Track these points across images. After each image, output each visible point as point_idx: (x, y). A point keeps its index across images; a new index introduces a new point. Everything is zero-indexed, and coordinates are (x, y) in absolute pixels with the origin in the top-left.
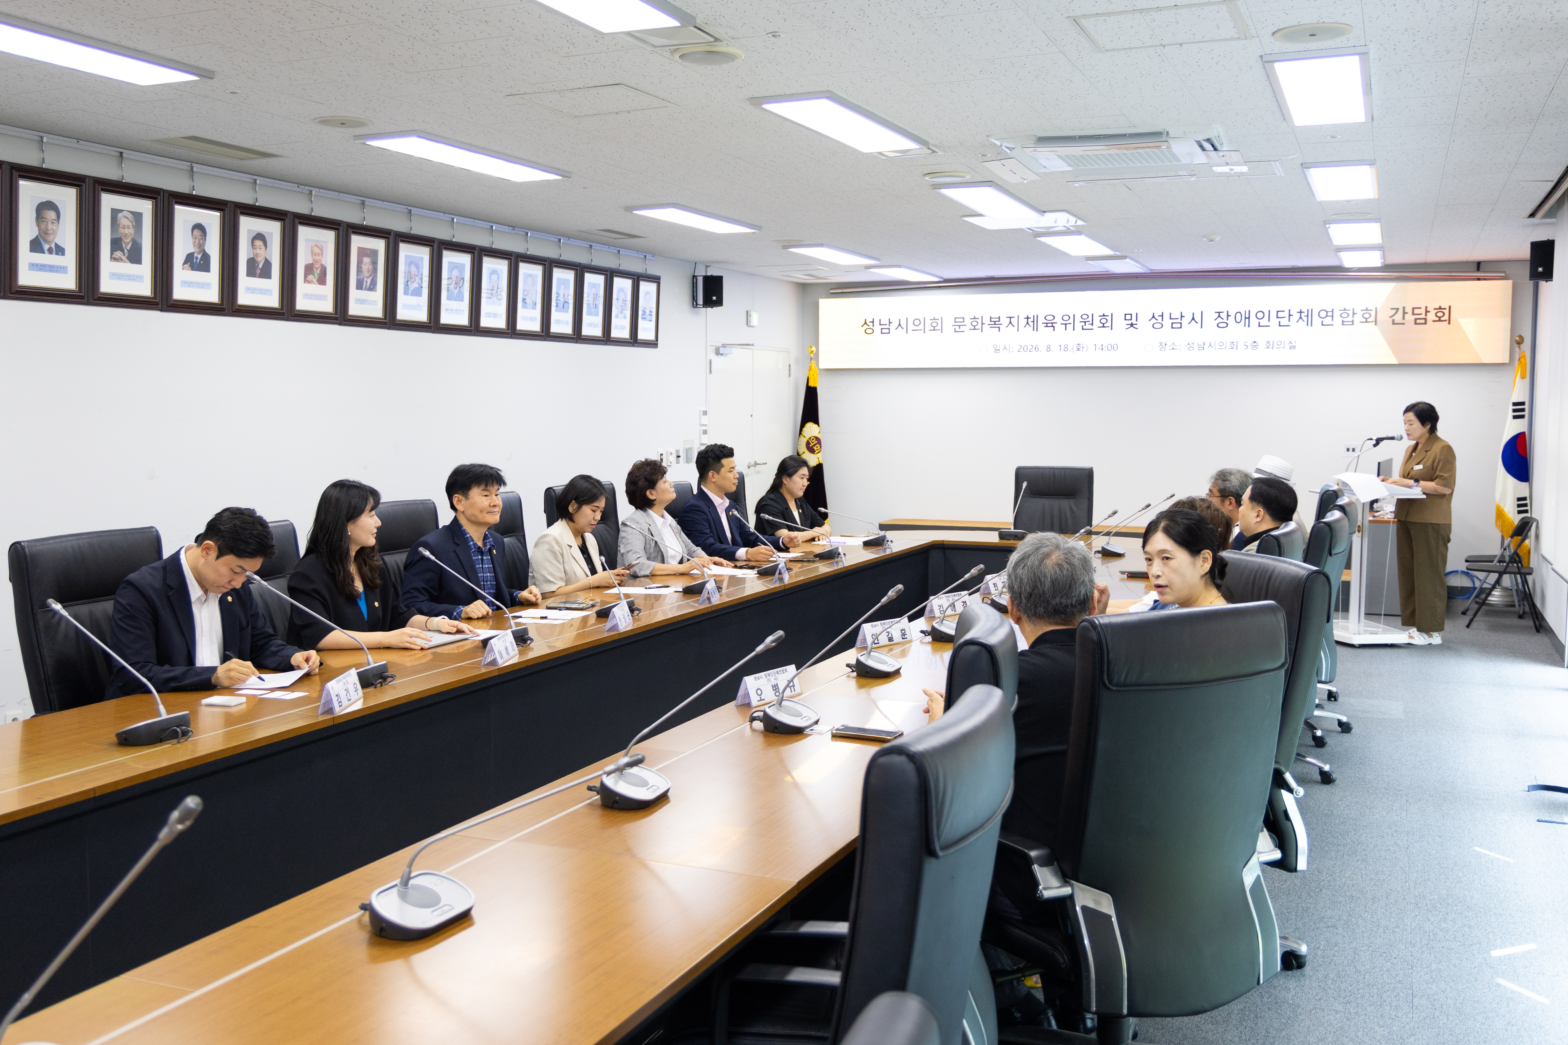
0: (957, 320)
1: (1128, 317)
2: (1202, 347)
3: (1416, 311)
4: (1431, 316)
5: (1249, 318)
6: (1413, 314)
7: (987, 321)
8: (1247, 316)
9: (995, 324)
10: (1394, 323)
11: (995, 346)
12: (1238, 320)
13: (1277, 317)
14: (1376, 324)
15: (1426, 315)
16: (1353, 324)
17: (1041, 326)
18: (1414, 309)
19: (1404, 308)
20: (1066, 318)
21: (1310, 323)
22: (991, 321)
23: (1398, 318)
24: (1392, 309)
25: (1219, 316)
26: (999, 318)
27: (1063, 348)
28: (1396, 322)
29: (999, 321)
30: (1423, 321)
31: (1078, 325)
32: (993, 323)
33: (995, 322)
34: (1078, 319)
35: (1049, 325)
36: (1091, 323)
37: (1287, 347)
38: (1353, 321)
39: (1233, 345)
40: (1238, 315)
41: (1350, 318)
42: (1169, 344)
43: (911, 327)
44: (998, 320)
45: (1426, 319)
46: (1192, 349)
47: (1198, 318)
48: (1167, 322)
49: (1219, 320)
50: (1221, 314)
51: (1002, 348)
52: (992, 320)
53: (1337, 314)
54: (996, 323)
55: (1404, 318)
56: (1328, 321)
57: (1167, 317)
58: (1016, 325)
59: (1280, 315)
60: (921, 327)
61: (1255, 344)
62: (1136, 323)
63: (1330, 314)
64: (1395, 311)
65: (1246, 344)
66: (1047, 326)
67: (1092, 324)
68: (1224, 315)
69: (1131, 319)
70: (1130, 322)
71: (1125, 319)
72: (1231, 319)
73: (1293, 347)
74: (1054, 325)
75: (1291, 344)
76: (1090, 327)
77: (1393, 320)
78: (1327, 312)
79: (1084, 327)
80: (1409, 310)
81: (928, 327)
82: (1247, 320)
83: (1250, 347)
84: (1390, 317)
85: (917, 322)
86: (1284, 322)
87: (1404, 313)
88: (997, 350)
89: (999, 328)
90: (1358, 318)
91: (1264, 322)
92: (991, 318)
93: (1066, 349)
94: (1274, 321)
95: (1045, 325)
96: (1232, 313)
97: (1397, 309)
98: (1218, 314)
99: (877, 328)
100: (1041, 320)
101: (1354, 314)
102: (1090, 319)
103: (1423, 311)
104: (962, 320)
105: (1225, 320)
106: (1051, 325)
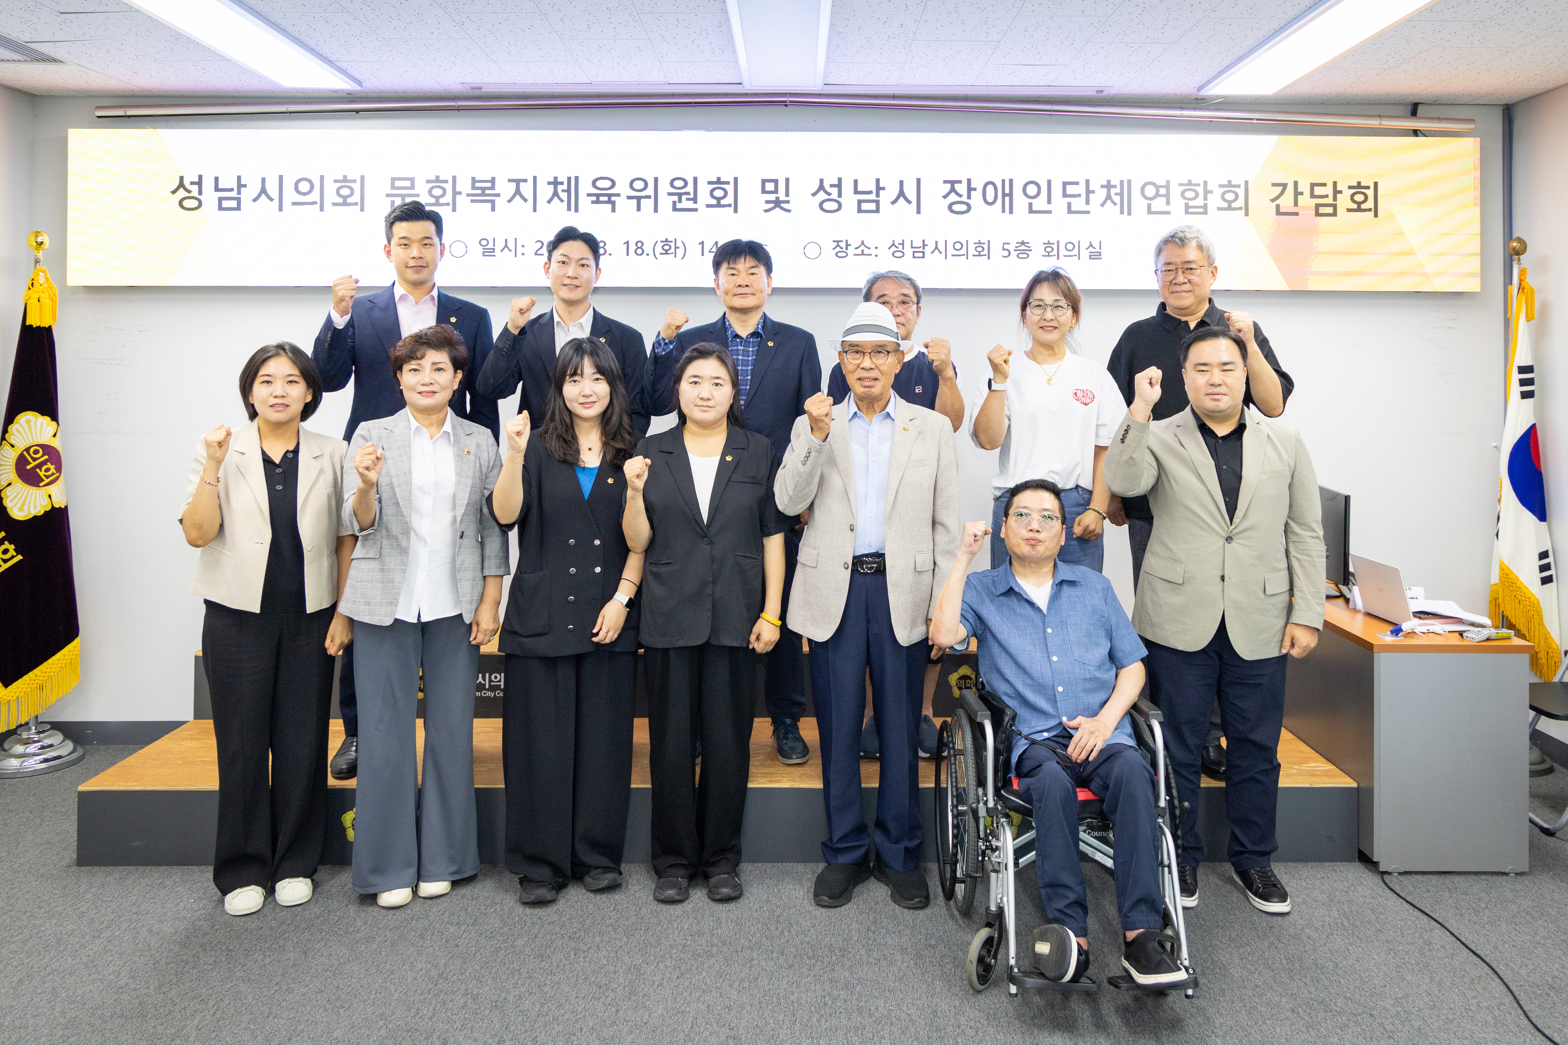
0: (398, 184)
1: (770, 187)
2: (920, 252)
3: (1318, 191)
4: (1344, 201)
5: (1011, 195)
6: (1313, 196)
7: (464, 186)
8: (1007, 191)
9: (483, 194)
10: (1278, 213)
11: (484, 243)
12: (990, 199)
13: (1065, 195)
14: (1247, 214)
15: (1335, 199)
16: (1205, 213)
17: (585, 201)
18: (1313, 185)
19: (1296, 183)
20: (639, 185)
21: (1126, 209)
22: (474, 187)
23: (1287, 202)
24: (1274, 185)
25: (953, 190)
26: (493, 180)
27: (632, 247)
28: (1282, 210)
29: (493, 188)
30: (1330, 210)
31: (666, 202)
32: (479, 192)
33: (483, 189)
34: (664, 188)
35: (602, 199)
36: (692, 196)
37: (1085, 254)
38: (1205, 207)
39: (982, 249)
40: (990, 188)
41: (1200, 202)
42: (854, 243)
43: (290, 195)
44: (489, 185)
45: (1335, 206)
46: (900, 254)
47: (911, 193)
48: (849, 199)
49: (953, 197)
50: (957, 186)
51: (500, 245)
52: (478, 185)
53: (1175, 191)
54: (487, 192)
55: (1296, 204)
56: (1159, 204)
57: (848, 188)
58: (529, 195)
59: (1070, 190)
60: (315, 196)
61: (1023, 247)
62: (787, 199)
63: (1163, 191)
64: (1280, 189)
65: (1006, 247)
66: (598, 202)
67: (695, 200)
68: (962, 188)
69: (776, 191)
70: (772, 197)
71: (764, 191)
72: (977, 195)
73: (1096, 256)
74: (613, 199)
75: (1091, 249)
76: (690, 204)
77: (1278, 206)
78: (1157, 187)
79: (679, 206)
80: (1304, 187)
81: (330, 196)
82: (1007, 199)
83: (1014, 254)
84: (1273, 200)
85: (304, 187)
86: (1078, 204)
87: (1297, 193)
88: (488, 251)
89: (493, 203)
90: (1214, 201)
91: (1040, 203)
92: (474, 180)
93: (639, 251)
94: (1059, 203)
95: (594, 198)
96: (978, 184)
97: (1285, 186)
98: (948, 186)
99: (210, 197)
100: (585, 187)
101: (1207, 192)
102: (690, 188)
103: (1329, 190)
104: (408, 184)
105: (964, 199)
106: (606, 199)
